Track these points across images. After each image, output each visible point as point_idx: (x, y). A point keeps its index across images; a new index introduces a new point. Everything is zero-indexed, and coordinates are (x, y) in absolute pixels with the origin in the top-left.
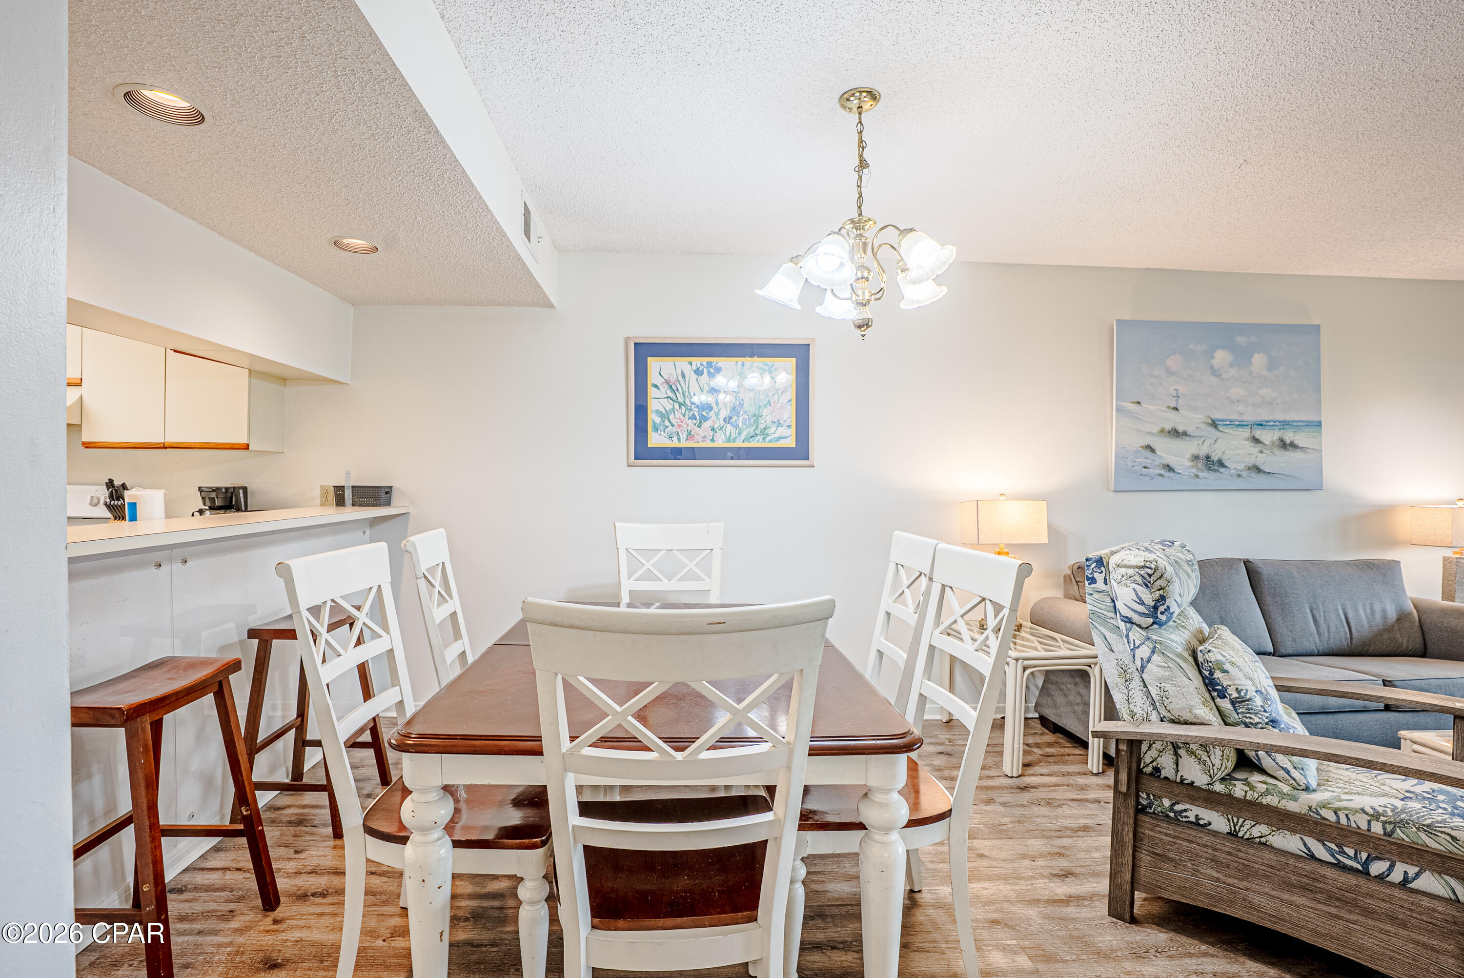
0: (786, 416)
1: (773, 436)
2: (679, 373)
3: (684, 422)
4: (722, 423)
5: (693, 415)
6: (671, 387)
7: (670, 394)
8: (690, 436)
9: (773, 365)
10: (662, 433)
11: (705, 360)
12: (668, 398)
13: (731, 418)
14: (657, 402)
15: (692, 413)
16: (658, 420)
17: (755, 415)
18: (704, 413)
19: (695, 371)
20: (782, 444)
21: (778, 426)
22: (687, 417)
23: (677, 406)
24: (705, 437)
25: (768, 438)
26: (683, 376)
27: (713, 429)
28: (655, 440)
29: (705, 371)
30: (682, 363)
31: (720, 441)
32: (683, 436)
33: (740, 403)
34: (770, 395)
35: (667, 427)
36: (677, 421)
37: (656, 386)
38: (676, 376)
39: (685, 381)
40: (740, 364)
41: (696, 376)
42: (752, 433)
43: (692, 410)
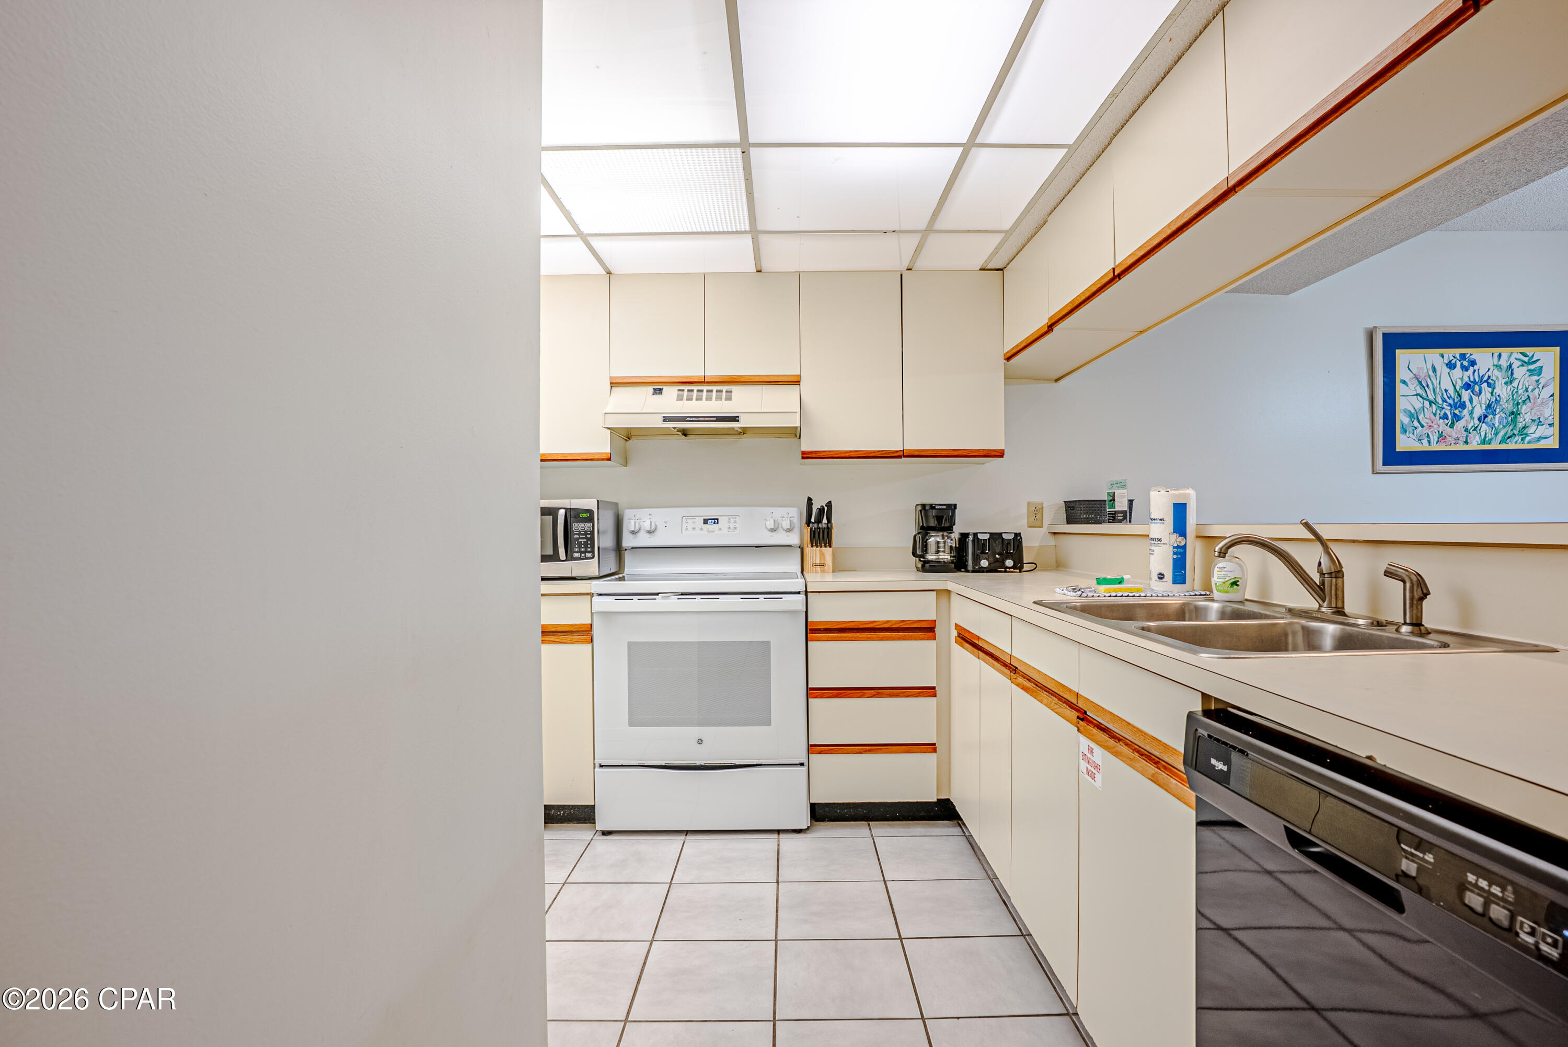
0: (1547, 412)
1: (1533, 436)
2: (1430, 367)
3: (1434, 422)
4: (1477, 422)
5: (1445, 414)
6: (1420, 383)
7: (1420, 391)
8: (1441, 437)
9: (1533, 356)
10: (1411, 435)
11: (1458, 352)
12: (1417, 395)
13: (1486, 416)
14: (1406, 401)
15: (1443, 411)
16: (1406, 420)
17: (1513, 413)
18: (1457, 412)
19: (1447, 365)
20: (1542, 445)
21: (1538, 425)
22: (1438, 416)
23: (1427, 404)
24: (1458, 439)
25: (1528, 439)
26: (1434, 370)
27: (1466, 430)
28: (1404, 443)
29: (1458, 364)
30: (1433, 356)
31: (1475, 443)
32: (1434, 438)
33: (1496, 400)
34: (1530, 390)
35: (1416, 428)
36: (1427, 421)
37: (1404, 382)
38: (1426, 371)
39: (1436, 376)
40: (1496, 355)
41: (1449, 370)
42: (1509, 434)
43: (1443, 408)
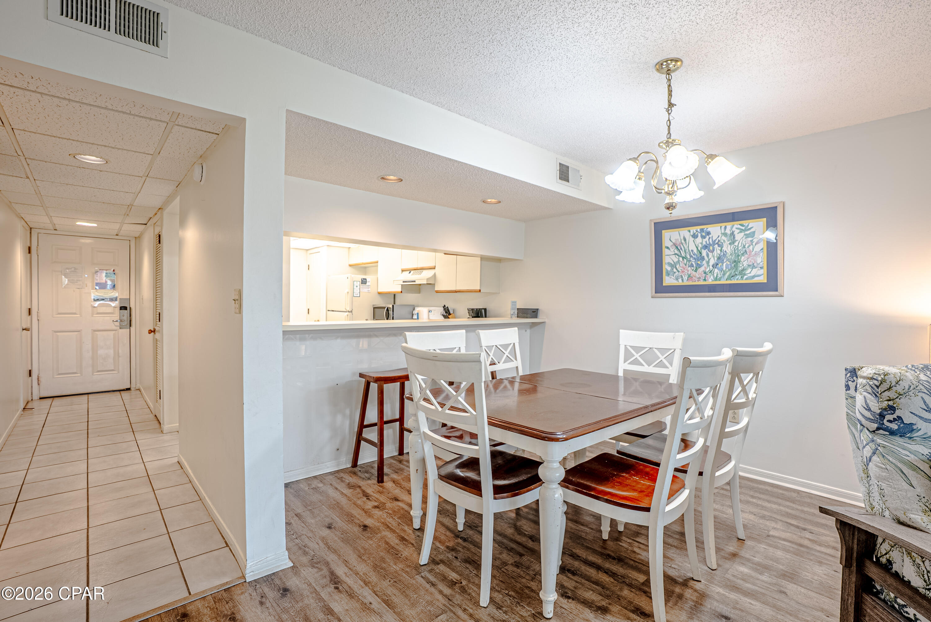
0: (759, 260)
1: (749, 275)
2: (682, 238)
3: (686, 269)
4: (711, 267)
5: (692, 264)
6: (677, 247)
7: (676, 252)
8: (690, 277)
9: (748, 225)
10: (672, 277)
11: (699, 228)
12: (675, 254)
13: (717, 264)
14: (669, 257)
15: (691, 263)
16: (669, 268)
17: (735, 261)
18: (699, 262)
19: (692, 236)
20: (756, 280)
21: (752, 268)
22: (687, 266)
23: (681, 259)
24: (700, 278)
25: (745, 277)
26: (685, 240)
27: (705, 273)
28: (668, 281)
29: (699, 235)
30: (685, 232)
31: (710, 280)
32: (685, 278)
33: (724, 254)
34: (746, 247)
35: (675, 273)
36: (681, 268)
37: (668, 248)
38: (680, 240)
39: (686, 243)
40: (723, 227)
41: (693, 239)
42: (733, 274)
43: (690, 261)
